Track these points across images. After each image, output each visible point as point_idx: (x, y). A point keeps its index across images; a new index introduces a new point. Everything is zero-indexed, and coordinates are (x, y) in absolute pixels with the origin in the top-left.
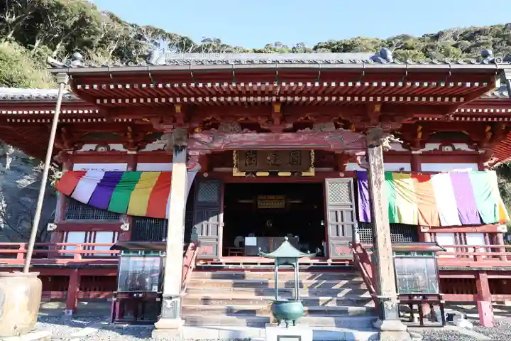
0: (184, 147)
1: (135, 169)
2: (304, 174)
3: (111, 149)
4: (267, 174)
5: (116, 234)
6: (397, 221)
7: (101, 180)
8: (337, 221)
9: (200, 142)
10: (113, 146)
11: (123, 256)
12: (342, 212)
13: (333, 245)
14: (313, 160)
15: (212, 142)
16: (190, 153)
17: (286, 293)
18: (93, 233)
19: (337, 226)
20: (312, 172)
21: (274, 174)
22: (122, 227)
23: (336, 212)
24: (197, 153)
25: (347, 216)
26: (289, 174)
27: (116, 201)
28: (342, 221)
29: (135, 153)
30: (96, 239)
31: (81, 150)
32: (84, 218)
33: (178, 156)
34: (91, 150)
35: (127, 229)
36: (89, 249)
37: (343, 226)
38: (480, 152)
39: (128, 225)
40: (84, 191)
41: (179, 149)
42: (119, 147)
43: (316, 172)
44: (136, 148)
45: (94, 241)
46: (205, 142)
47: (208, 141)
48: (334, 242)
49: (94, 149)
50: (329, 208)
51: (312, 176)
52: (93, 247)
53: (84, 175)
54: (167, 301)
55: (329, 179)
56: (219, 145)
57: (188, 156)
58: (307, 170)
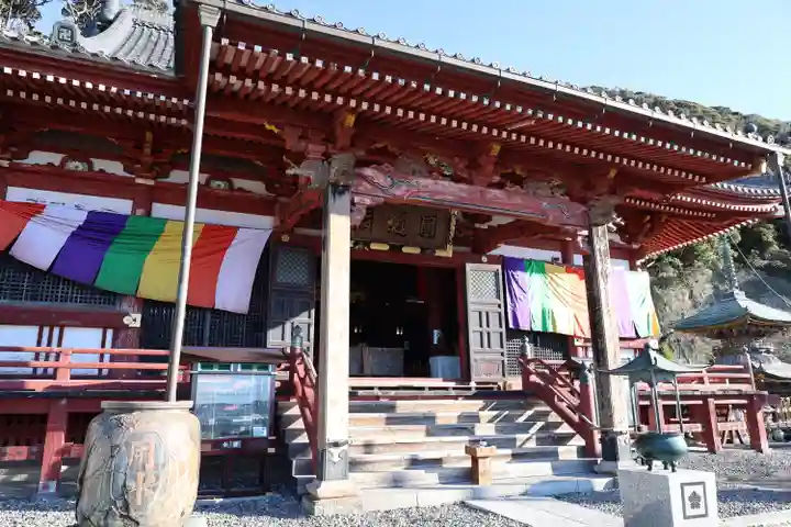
0: (346, 188)
1: (149, 213)
2: (439, 253)
3: (96, 168)
4: (386, 247)
5: (110, 333)
6: (550, 330)
7: (80, 227)
8: (481, 326)
9: (373, 184)
10: (99, 164)
11: (200, 373)
12: (487, 314)
13: (476, 360)
14: (452, 234)
15: (392, 186)
16: (356, 199)
17: (465, 431)
18: (56, 331)
19: (481, 333)
20: (448, 252)
21: (396, 249)
22: (126, 320)
23: (480, 313)
24: (368, 201)
25: (494, 320)
26: (417, 251)
27: (113, 269)
28: (488, 326)
29: (151, 183)
30: (64, 342)
31: (25, 161)
32: (34, 298)
33: (337, 201)
34: (51, 164)
35: (138, 324)
36: (47, 359)
37: (488, 333)
38: (635, 246)
39: (139, 317)
40: (41, 244)
41: (339, 189)
42: (115, 168)
43: (454, 252)
44: (154, 173)
45: (59, 345)
46: (380, 184)
47: (385, 184)
48: (478, 357)
49: (57, 164)
50: (471, 307)
51: (448, 258)
52: (58, 356)
53: (40, 213)
54: (332, 450)
55: (471, 265)
56: (401, 192)
57: (353, 204)
58: (443, 248)
